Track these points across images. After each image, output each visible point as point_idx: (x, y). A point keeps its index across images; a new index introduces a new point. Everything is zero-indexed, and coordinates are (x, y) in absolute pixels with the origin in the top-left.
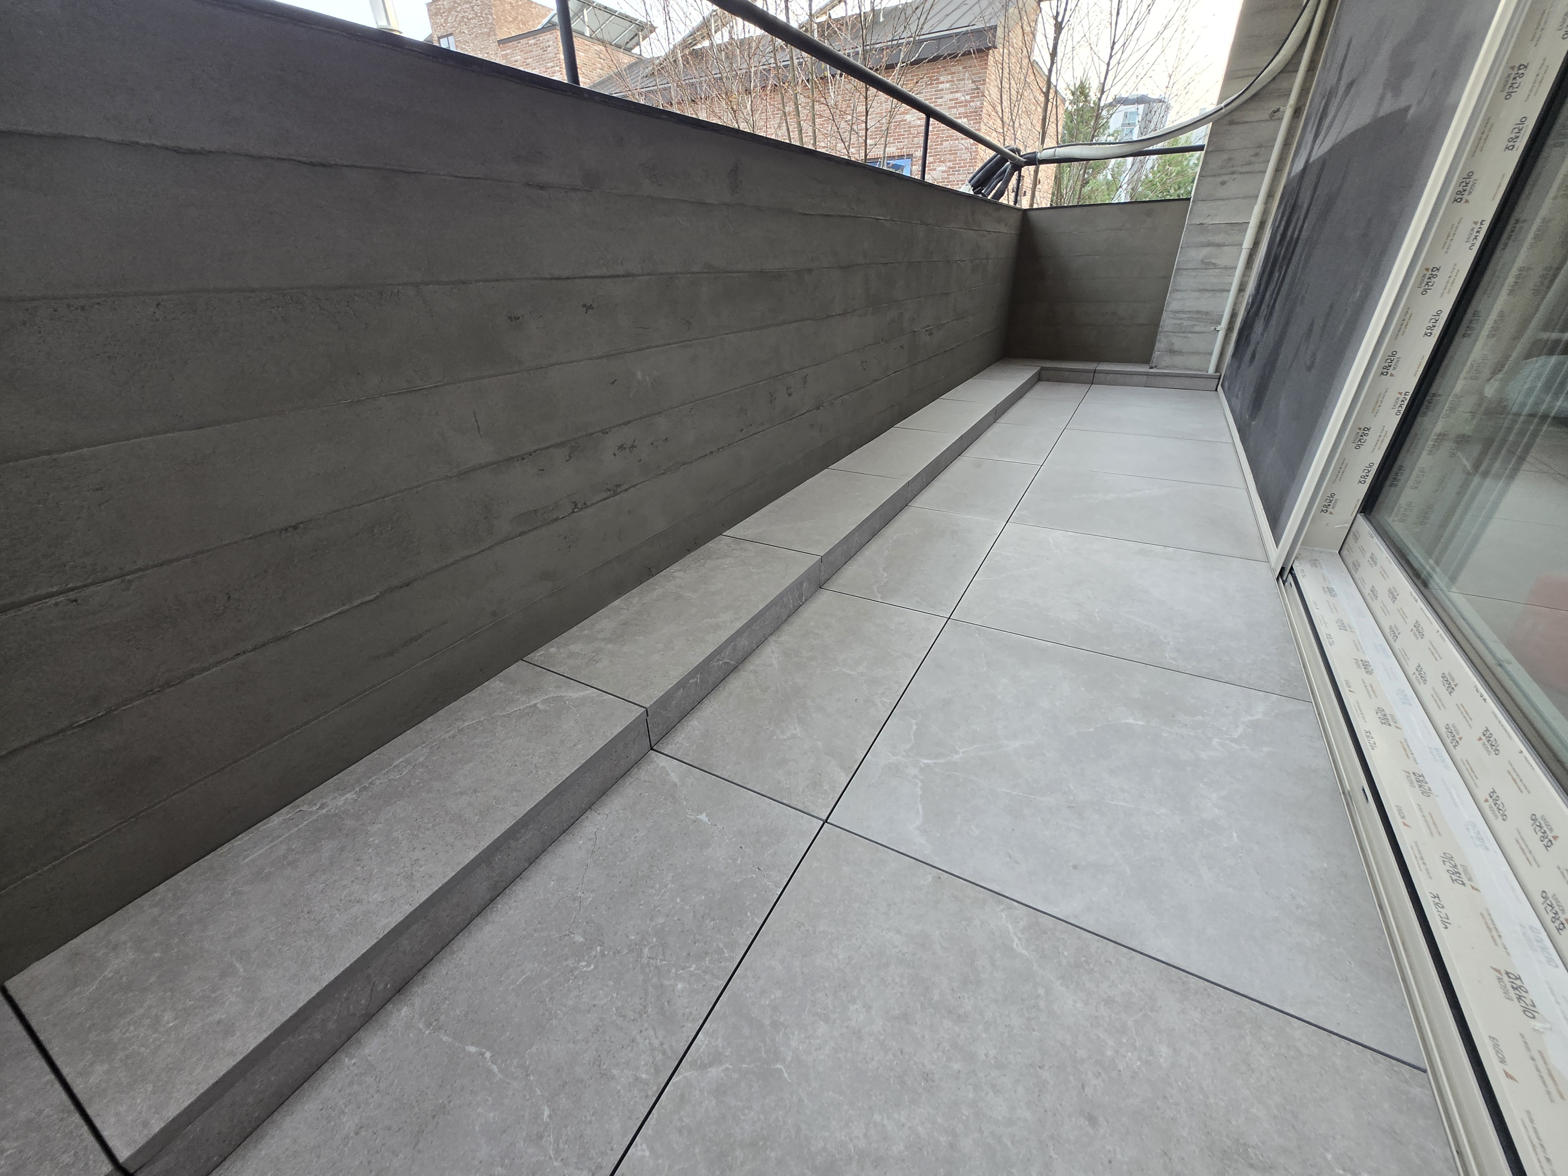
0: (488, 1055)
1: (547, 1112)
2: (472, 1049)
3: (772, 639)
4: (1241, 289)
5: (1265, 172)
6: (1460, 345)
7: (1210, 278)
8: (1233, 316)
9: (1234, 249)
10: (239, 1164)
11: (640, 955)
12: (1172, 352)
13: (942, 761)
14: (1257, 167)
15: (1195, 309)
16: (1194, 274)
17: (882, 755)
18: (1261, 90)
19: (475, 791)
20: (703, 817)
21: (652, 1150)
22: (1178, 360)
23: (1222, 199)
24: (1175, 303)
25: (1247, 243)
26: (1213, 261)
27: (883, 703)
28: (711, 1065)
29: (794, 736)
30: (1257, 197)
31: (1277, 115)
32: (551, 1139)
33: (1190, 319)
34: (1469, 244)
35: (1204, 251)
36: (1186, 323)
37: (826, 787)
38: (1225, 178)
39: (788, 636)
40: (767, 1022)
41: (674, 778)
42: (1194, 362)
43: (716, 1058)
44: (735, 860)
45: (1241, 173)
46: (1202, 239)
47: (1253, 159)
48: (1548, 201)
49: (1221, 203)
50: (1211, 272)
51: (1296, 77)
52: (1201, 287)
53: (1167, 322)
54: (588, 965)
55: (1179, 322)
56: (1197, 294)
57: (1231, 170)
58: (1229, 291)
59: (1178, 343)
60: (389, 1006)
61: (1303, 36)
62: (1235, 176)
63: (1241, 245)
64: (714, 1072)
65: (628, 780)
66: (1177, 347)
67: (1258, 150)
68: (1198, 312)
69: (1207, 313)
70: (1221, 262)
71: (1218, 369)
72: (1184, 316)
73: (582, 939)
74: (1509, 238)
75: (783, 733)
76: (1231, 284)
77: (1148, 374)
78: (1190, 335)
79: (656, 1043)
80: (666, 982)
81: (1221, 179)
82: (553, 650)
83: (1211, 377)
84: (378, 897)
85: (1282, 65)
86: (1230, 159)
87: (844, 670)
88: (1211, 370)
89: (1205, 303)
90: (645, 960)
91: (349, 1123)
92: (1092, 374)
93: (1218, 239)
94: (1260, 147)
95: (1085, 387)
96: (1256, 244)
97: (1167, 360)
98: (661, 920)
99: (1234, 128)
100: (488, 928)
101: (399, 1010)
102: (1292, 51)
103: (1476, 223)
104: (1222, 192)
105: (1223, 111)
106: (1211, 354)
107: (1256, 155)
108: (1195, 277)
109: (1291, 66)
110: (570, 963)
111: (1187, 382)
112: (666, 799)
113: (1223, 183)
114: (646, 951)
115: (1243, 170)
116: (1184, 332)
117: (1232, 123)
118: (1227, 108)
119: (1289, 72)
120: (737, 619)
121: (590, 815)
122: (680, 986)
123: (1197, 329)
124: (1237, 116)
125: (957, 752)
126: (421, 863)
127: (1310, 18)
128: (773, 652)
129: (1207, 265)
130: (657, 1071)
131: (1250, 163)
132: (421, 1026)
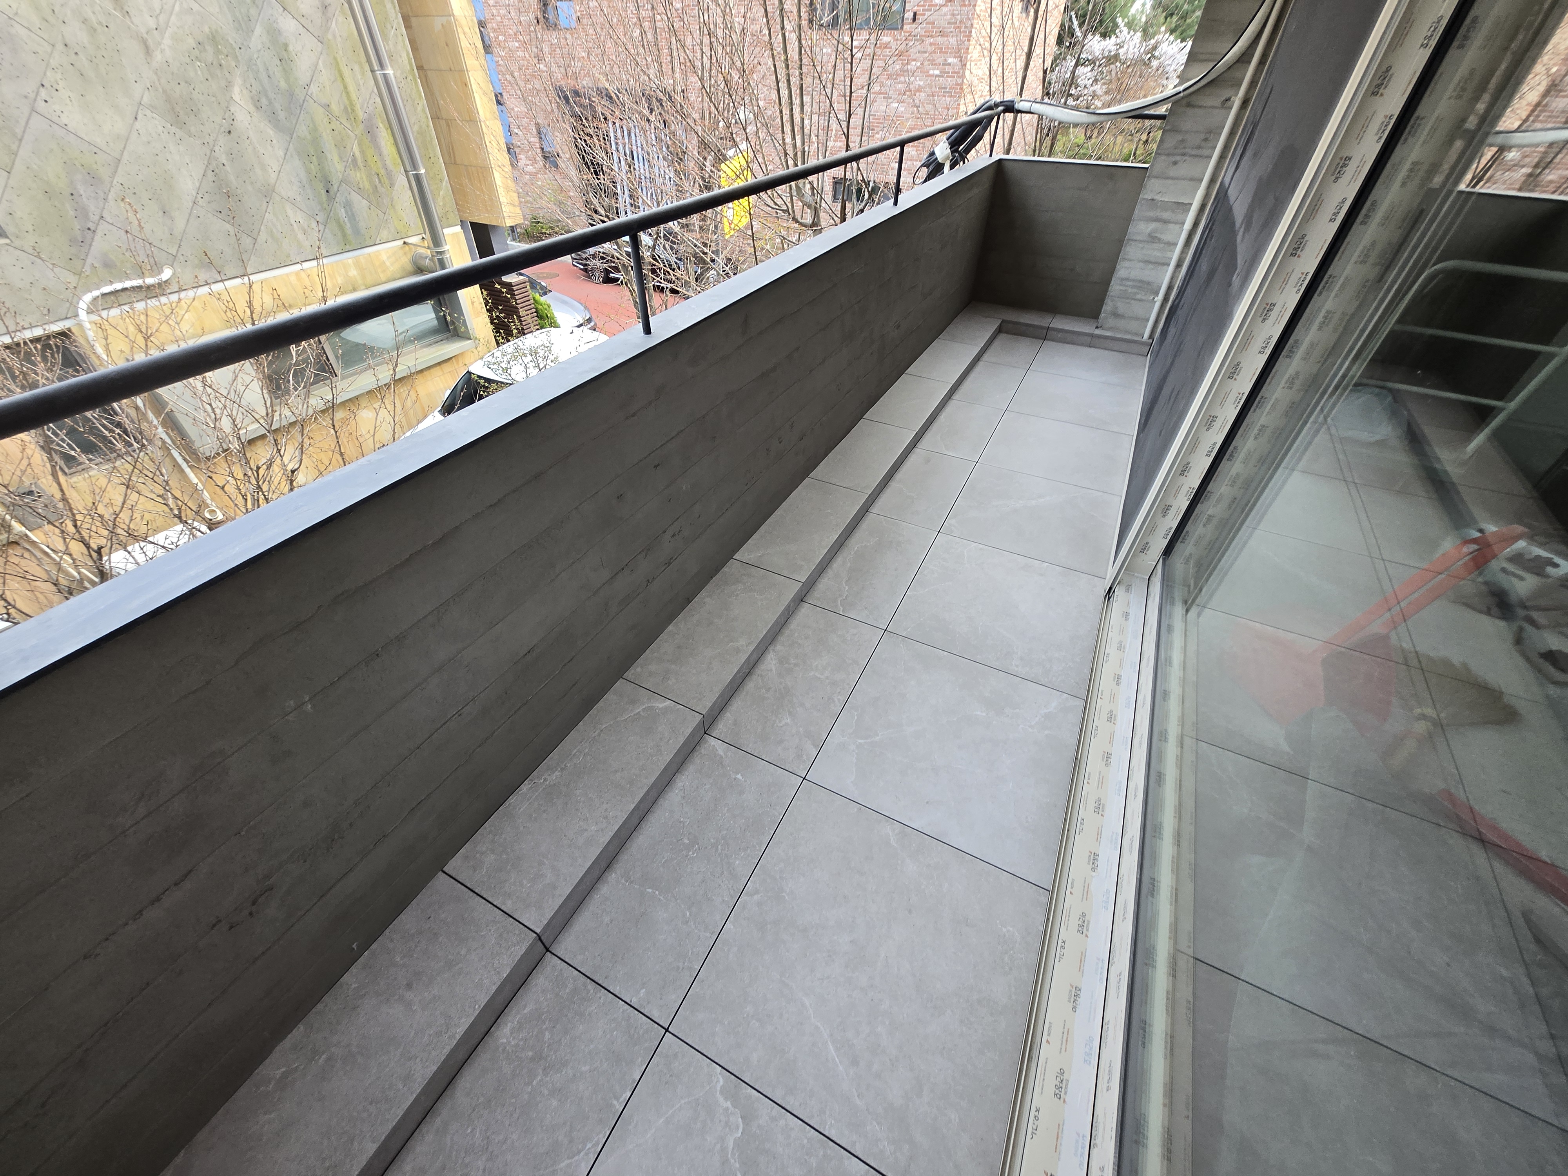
0: (657, 893)
1: (688, 914)
2: (650, 890)
3: (771, 648)
4: (1179, 265)
5: (1211, 157)
6: (1224, 464)
7: (1154, 252)
8: (1170, 288)
9: (1178, 227)
10: (567, 934)
11: (717, 849)
12: (1116, 315)
13: (868, 741)
14: (1205, 152)
15: (1138, 278)
16: (1141, 245)
17: (836, 738)
18: (1219, 76)
19: (623, 770)
20: (739, 776)
21: (734, 926)
22: (1120, 323)
23: (1172, 178)
24: (1124, 270)
25: (1188, 225)
26: (1158, 235)
27: (839, 700)
28: (755, 894)
29: (786, 724)
30: (1202, 180)
31: (1228, 104)
32: (692, 923)
33: (1133, 287)
34: (1235, 406)
35: (1153, 226)
36: (1130, 290)
37: (805, 758)
38: (1178, 158)
39: (780, 647)
40: (778, 877)
41: (721, 752)
42: (1133, 325)
43: (757, 892)
44: (758, 801)
45: (1191, 156)
46: (1152, 214)
47: (1203, 144)
48: (1279, 389)
49: (1170, 182)
50: (1156, 246)
51: (1248, 68)
52: (1146, 259)
53: (1115, 287)
54: (693, 854)
55: (1124, 288)
56: (1141, 264)
57: (1183, 151)
58: (1168, 265)
59: (1122, 307)
60: (606, 873)
61: (1258, 30)
62: (1186, 158)
63: (1183, 224)
64: (756, 897)
65: (695, 754)
66: (1120, 311)
67: (1208, 135)
68: (1141, 281)
69: (1149, 283)
70: (1166, 237)
71: (1151, 336)
72: (1130, 283)
73: (688, 842)
74: (1257, 406)
75: (780, 722)
76: (1171, 258)
77: (1092, 336)
78: (1132, 302)
79: (730, 886)
80: (731, 861)
81: (1173, 159)
82: (639, 669)
83: (1143, 344)
84: (594, 828)
85: (1238, 55)
86: (1183, 141)
87: (817, 674)
88: (1146, 336)
89: (1148, 274)
90: (720, 851)
91: (607, 919)
92: (1045, 331)
93: (1166, 215)
94: (1210, 132)
95: (1039, 343)
96: (1196, 224)
97: (1111, 322)
98: (725, 832)
99: (1191, 111)
100: (641, 837)
101: (611, 875)
102: (1247, 45)
103: (1239, 394)
104: (1173, 172)
105: (1181, 95)
106: (1148, 320)
107: (1206, 140)
108: (1142, 248)
109: (1244, 58)
110: (684, 852)
111: (1124, 346)
112: (718, 766)
113: (1175, 163)
114: (720, 847)
115: (1194, 152)
116: (1127, 298)
117: (1189, 105)
118: (1186, 92)
119: (1243, 62)
120: (749, 643)
121: (678, 776)
122: (737, 863)
123: (1139, 297)
124: (1195, 100)
125: (878, 735)
126: (609, 810)
127: (1267, 14)
128: (772, 659)
129: (1153, 238)
130: (732, 897)
131: (1199, 147)
132: (623, 881)
